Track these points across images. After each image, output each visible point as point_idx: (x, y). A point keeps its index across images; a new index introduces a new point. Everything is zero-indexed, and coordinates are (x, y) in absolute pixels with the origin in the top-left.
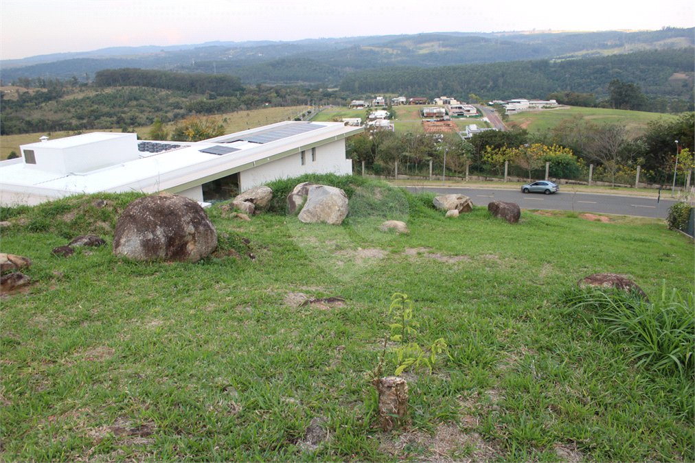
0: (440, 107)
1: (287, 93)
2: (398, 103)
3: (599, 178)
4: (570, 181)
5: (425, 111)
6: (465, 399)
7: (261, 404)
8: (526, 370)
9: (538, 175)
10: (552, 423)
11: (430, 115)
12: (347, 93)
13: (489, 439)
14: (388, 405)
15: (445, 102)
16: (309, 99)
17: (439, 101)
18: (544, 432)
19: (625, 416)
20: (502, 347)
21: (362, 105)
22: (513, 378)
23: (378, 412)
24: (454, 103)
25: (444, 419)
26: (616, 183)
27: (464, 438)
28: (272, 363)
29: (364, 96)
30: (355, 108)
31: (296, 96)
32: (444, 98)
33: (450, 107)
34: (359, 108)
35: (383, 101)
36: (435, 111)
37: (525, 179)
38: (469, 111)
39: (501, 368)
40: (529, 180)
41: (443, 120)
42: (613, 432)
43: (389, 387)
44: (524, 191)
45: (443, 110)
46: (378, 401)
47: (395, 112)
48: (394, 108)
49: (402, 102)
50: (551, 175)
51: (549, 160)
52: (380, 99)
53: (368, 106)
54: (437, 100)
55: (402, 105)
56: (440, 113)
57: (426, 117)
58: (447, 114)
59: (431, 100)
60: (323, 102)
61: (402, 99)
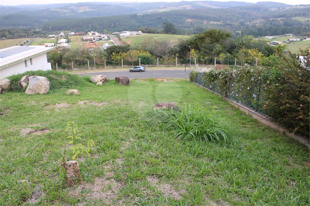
0: (91, 36)
1: (14, 32)
2: (71, 35)
3: (161, 63)
4: (150, 65)
5: (84, 38)
6: (107, 165)
7: (7, 186)
8: (133, 147)
9: (136, 64)
10: (145, 168)
11: (86, 40)
12: (46, 31)
13: (118, 180)
14: (71, 174)
15: (93, 34)
16: (27, 35)
17: (90, 34)
18: (142, 173)
19: (174, 160)
20: (122, 140)
21: (54, 37)
22: (127, 152)
23: (66, 178)
24: (97, 34)
25: (98, 176)
26: (168, 65)
27: (108, 182)
28: (13, 164)
29: (54, 32)
30: (50, 38)
31: (19, 34)
32: (92, 32)
33: (95, 36)
34: (52, 38)
35: (64, 34)
36: (89, 38)
37: (131, 66)
38: (104, 37)
39: (123, 149)
40: (133, 66)
41: (93, 42)
42: (170, 167)
43: (70, 166)
44: (131, 71)
45: (92, 38)
46: (66, 173)
47: (70, 40)
48: (69, 37)
49: (73, 35)
50: (142, 63)
51: (140, 57)
52: (62, 34)
53: (57, 37)
54: (89, 33)
55: (73, 36)
56: (91, 39)
57: (85, 41)
58: (94, 39)
59: (86, 33)
60: (34, 36)
61: (73, 33)
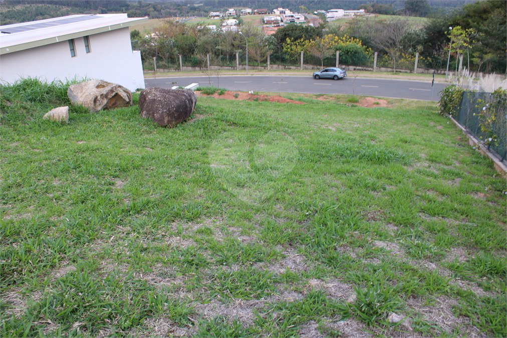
0: (277, 16)
1: (162, 8)
2: (246, 14)
3: (383, 64)
4: (358, 68)
5: (265, 19)
9: (330, 62)
11: (269, 22)
12: (210, 7)
15: (282, 12)
16: (179, 12)
17: (277, 12)
21: (218, 16)
24: (288, 13)
26: (398, 69)
29: (222, 9)
30: (212, 18)
31: (168, 10)
32: (281, 9)
33: (284, 15)
34: (215, 18)
35: (234, 12)
36: (273, 19)
37: (318, 67)
38: (298, 18)
40: (322, 67)
41: (279, 26)
44: (316, 77)
45: (279, 18)
47: (243, 21)
48: (242, 17)
49: (249, 13)
50: (341, 63)
51: (339, 49)
52: (231, 10)
53: (223, 16)
54: (275, 10)
55: (248, 15)
56: (277, 20)
57: (266, 24)
58: (282, 21)
59: (271, 12)
60: (189, 14)
61: (249, 10)
